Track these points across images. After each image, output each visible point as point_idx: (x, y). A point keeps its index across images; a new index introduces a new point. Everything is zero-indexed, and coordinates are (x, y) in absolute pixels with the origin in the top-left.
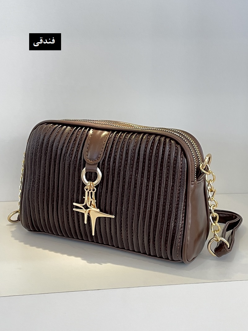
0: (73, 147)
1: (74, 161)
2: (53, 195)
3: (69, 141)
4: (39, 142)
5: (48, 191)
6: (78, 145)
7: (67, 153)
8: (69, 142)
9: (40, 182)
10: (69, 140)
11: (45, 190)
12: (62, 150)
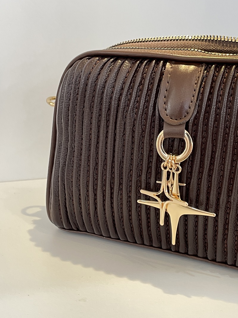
0: (139, 96)
1: (142, 119)
2: (104, 175)
3: (130, 85)
4: (78, 88)
5: (95, 168)
6: (147, 91)
7: (128, 106)
8: (131, 87)
9: (83, 154)
10: (131, 83)
11: (91, 167)
12: (119, 100)
